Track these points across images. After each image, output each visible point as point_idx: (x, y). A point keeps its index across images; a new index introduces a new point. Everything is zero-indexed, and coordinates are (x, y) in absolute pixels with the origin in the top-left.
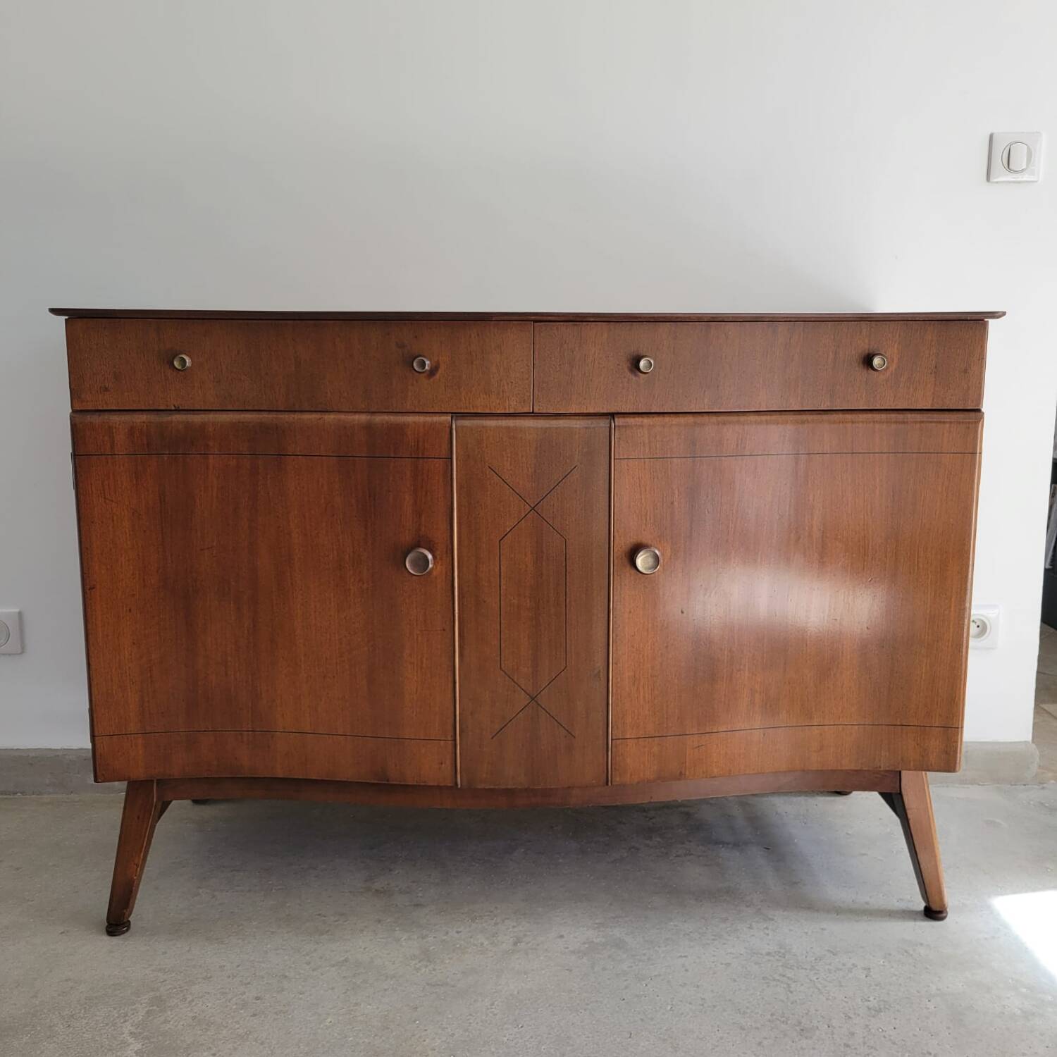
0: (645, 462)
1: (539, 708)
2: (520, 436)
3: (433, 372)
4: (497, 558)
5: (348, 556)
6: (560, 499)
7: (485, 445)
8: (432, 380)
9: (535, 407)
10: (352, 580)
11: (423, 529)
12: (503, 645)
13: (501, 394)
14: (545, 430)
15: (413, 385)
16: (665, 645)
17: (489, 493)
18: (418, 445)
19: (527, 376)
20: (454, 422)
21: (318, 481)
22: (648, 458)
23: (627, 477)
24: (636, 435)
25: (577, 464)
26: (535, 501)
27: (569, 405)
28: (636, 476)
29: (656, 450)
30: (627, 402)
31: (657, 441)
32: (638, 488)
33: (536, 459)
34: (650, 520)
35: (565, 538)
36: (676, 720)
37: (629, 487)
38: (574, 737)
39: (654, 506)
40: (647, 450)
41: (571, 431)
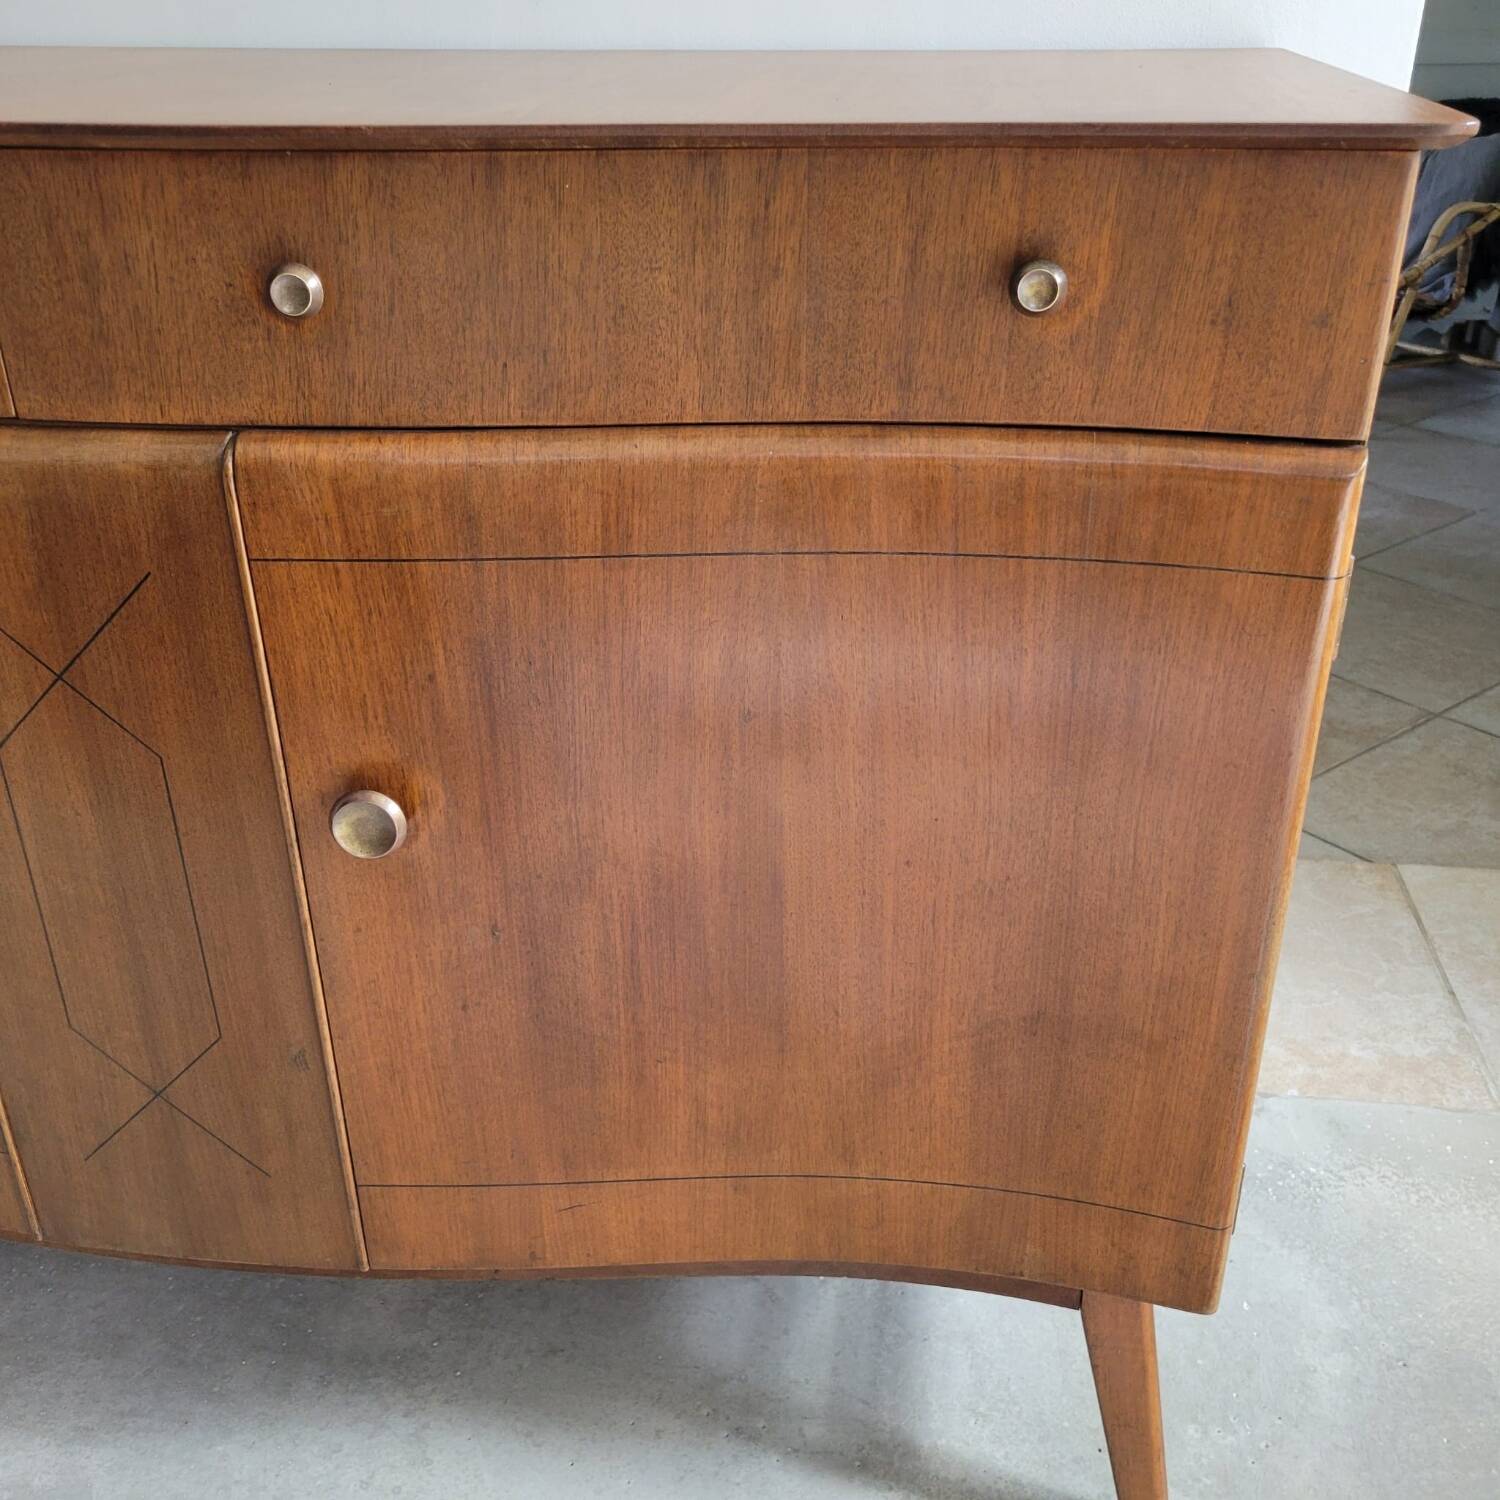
1: (178, 1114)
6: (124, 657)
9: (18, 403)
16: (460, 1003)
22: (344, 561)
23: (292, 608)
24: (299, 496)
25: (149, 570)
26: (61, 659)
27: (110, 400)
28: (319, 607)
29: (364, 539)
30: (274, 398)
31: (362, 515)
32: (329, 636)
33: (36, 552)
34: (376, 718)
35: (157, 754)
36: (509, 1156)
37: (305, 634)
38: (267, 1174)
39: (382, 684)
40: (338, 539)
41: (112, 482)
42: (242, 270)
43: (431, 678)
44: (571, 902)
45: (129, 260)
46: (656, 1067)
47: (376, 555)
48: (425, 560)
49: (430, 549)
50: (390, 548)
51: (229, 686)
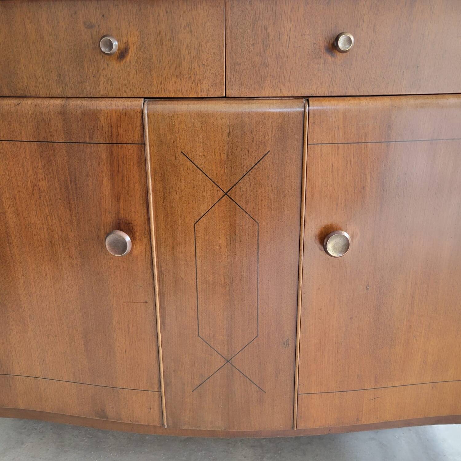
0: (338, 147)
1: (234, 369)
2: (212, 120)
3: (122, 54)
4: (193, 240)
5: (57, 234)
6: (252, 185)
7: (177, 130)
8: (122, 63)
9: (227, 91)
10: (63, 257)
11: (122, 212)
12: (200, 317)
13: (193, 77)
14: (238, 116)
15: (104, 69)
16: (350, 317)
17: (183, 178)
18: (111, 130)
19: (219, 58)
20: (145, 106)
21: (23, 166)
22: (342, 143)
23: (320, 162)
24: (331, 119)
25: (269, 150)
26: (228, 186)
27: (262, 88)
28: (329, 161)
29: (350, 135)
30: (322, 85)
31: (352, 126)
32: (330, 173)
33: (228, 145)
34: (341, 204)
35: (257, 222)
36: (356, 378)
37: (322, 173)
38: (265, 392)
39: (346, 191)
40: (341, 135)
41: (264, 116)
42: (320, 38)
43: (364, 188)
44: (396, 274)
45: (281, 35)
46: (413, 339)
47: (354, 141)
48: (370, 142)
49: (373, 138)
50: (359, 138)
51: (290, 194)
